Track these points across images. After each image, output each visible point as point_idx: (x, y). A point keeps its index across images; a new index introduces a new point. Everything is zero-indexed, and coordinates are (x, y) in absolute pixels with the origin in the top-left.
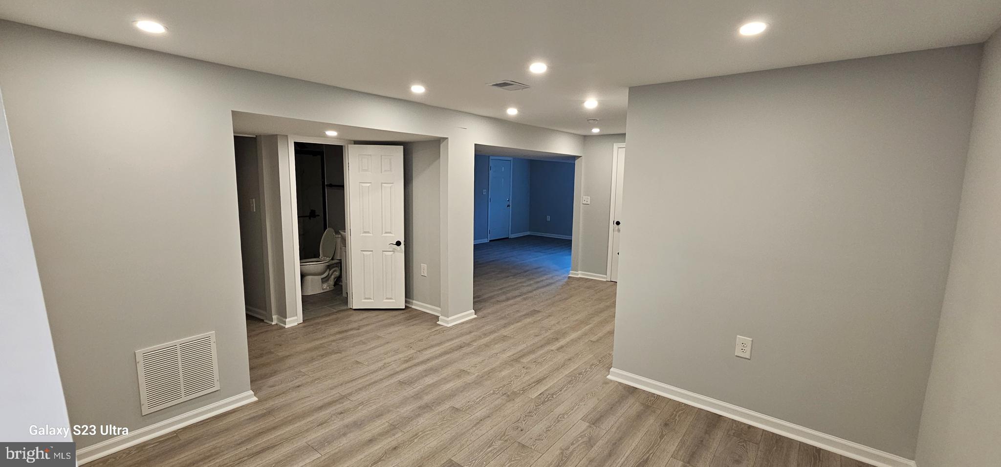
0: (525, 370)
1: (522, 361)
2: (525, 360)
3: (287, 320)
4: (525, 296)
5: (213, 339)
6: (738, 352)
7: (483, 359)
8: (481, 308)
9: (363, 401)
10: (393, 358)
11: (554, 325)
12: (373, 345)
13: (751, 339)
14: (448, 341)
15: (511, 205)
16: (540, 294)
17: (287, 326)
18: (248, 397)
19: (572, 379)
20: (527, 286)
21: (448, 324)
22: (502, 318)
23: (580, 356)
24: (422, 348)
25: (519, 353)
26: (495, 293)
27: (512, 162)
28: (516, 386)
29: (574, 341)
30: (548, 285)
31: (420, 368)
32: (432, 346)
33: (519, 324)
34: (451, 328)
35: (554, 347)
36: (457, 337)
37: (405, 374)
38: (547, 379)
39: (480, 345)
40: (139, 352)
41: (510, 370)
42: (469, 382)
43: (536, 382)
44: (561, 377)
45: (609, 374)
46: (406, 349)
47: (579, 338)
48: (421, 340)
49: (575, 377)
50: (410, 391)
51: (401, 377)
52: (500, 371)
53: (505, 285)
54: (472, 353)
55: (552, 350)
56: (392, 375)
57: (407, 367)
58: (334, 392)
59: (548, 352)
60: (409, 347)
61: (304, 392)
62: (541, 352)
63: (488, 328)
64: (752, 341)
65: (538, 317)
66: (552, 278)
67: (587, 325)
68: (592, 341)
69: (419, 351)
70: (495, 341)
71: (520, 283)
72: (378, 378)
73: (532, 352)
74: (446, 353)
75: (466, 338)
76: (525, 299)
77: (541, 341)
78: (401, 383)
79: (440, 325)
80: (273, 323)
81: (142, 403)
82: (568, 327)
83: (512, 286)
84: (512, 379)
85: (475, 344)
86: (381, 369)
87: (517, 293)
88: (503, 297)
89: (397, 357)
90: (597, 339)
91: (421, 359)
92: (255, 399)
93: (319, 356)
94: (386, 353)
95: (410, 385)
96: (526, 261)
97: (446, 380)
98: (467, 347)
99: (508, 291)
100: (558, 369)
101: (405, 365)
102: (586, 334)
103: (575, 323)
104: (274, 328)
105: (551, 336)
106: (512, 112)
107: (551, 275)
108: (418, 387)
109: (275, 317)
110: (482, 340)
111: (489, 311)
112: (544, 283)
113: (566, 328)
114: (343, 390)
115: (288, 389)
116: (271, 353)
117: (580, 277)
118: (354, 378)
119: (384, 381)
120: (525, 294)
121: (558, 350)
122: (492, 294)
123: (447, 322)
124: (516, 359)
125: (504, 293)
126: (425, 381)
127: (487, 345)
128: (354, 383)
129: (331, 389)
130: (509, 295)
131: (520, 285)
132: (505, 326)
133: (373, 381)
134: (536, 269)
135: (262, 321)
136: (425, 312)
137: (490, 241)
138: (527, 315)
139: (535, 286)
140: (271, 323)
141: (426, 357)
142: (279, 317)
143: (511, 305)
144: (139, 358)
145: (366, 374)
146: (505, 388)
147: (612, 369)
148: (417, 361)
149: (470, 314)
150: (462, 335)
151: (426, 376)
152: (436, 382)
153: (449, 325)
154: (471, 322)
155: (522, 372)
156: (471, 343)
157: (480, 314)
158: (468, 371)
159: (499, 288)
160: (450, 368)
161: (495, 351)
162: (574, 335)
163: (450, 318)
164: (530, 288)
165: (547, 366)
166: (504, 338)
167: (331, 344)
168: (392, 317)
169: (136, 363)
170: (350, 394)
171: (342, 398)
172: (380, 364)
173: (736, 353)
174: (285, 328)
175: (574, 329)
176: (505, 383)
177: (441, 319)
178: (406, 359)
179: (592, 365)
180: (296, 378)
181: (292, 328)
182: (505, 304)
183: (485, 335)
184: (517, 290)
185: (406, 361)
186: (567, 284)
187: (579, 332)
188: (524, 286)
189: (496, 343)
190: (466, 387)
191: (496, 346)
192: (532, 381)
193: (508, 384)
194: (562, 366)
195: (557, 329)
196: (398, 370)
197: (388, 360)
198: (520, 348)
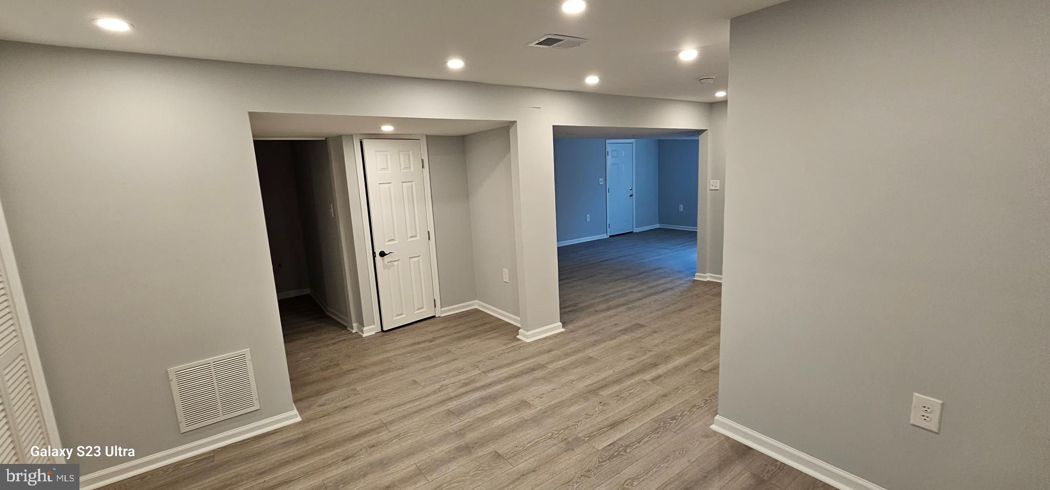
0: (601, 407)
1: (601, 393)
2: (605, 393)
3: (365, 329)
4: (631, 305)
5: (248, 357)
6: (916, 418)
7: (554, 388)
8: (573, 320)
9: (401, 432)
10: (453, 380)
11: (657, 345)
12: (439, 362)
13: (941, 402)
14: (522, 360)
15: (634, 194)
16: (650, 303)
17: (364, 335)
18: (293, 417)
19: (659, 427)
20: (638, 292)
21: (527, 339)
22: (594, 333)
23: (680, 392)
24: (489, 368)
25: (601, 382)
26: (596, 300)
27: (634, 143)
28: (581, 430)
29: (677, 369)
30: (664, 291)
31: (477, 395)
32: (501, 367)
33: (614, 341)
34: (530, 344)
35: (647, 376)
36: (533, 356)
37: (459, 401)
38: (626, 423)
39: (557, 368)
40: (172, 370)
41: (583, 406)
42: (526, 418)
43: (609, 426)
44: (646, 421)
45: (713, 423)
46: (471, 368)
47: (686, 365)
48: (491, 359)
49: (665, 423)
50: (456, 424)
51: (452, 405)
52: (570, 406)
53: (611, 290)
54: (544, 378)
55: (644, 381)
56: (442, 402)
57: (464, 391)
58: (376, 418)
59: (639, 383)
60: (476, 366)
61: (349, 415)
62: (630, 382)
63: (574, 345)
64: (943, 405)
65: (639, 333)
66: (672, 281)
67: (702, 347)
68: (702, 371)
69: (485, 372)
70: (576, 365)
71: (630, 288)
72: (428, 404)
73: (618, 381)
74: (514, 376)
75: (545, 358)
76: (629, 309)
77: (634, 366)
78: (450, 413)
79: (519, 340)
80: (354, 331)
81: (179, 421)
82: (675, 348)
83: (619, 291)
84: (581, 418)
85: (551, 367)
86: (435, 392)
87: (622, 300)
88: (603, 306)
89: (458, 378)
90: (710, 368)
91: (482, 383)
92: (299, 419)
93: (380, 372)
94: (447, 373)
95: (457, 417)
96: (646, 260)
97: (501, 413)
98: (541, 370)
99: (611, 297)
100: (644, 409)
101: (462, 390)
102: (696, 360)
103: (686, 343)
104: (354, 336)
105: (648, 361)
106: (592, 80)
107: (670, 279)
108: (466, 419)
109: (355, 325)
110: (561, 362)
111: (581, 323)
112: (659, 288)
113: (672, 349)
114: (384, 417)
115: (335, 409)
116: (337, 365)
117: (708, 281)
118: (404, 402)
119: (432, 408)
120: (632, 302)
121: (653, 380)
122: (592, 302)
123: (526, 337)
124: (594, 391)
125: (607, 301)
126: (477, 412)
127: (564, 369)
128: (403, 408)
129: (376, 414)
130: (612, 303)
131: (629, 290)
132: (594, 344)
133: (421, 407)
134: (654, 270)
135: (345, 328)
136: (509, 323)
137: (610, 236)
138: (625, 331)
139: (648, 292)
140: (351, 330)
141: (487, 381)
142: (359, 325)
143: (611, 317)
144: (172, 376)
145: (417, 397)
146: (567, 431)
147: (717, 417)
148: (478, 385)
149: (557, 328)
150: (540, 353)
151: (480, 405)
152: (489, 414)
153: (529, 341)
154: (556, 337)
155: (597, 409)
156: (547, 366)
157: (570, 327)
158: (531, 403)
159: (603, 294)
160: (511, 397)
161: (572, 377)
162: (679, 361)
163: (530, 333)
164: (640, 294)
165: (631, 404)
166: (588, 360)
167: (398, 358)
168: (471, 327)
169: (169, 381)
170: (391, 423)
171: (383, 426)
172: (437, 386)
173: (912, 419)
174: (361, 336)
175: (682, 351)
176: (570, 423)
177: (521, 333)
178: (466, 381)
179: (694, 406)
180: (348, 397)
181: (369, 337)
182: (603, 314)
183: (567, 355)
184: (624, 296)
185: (466, 384)
186: (690, 289)
187: (688, 357)
188: (633, 292)
189: (576, 367)
190: (522, 425)
191: (575, 370)
192: (606, 423)
193: (573, 426)
194: (651, 406)
195: (659, 351)
196: (452, 395)
197: (447, 382)
198: (603, 375)
